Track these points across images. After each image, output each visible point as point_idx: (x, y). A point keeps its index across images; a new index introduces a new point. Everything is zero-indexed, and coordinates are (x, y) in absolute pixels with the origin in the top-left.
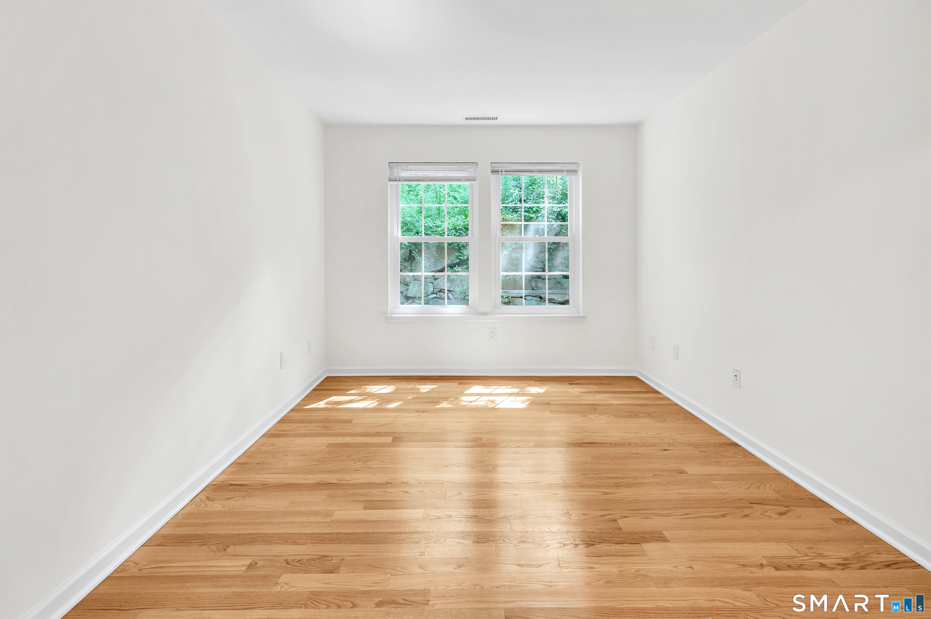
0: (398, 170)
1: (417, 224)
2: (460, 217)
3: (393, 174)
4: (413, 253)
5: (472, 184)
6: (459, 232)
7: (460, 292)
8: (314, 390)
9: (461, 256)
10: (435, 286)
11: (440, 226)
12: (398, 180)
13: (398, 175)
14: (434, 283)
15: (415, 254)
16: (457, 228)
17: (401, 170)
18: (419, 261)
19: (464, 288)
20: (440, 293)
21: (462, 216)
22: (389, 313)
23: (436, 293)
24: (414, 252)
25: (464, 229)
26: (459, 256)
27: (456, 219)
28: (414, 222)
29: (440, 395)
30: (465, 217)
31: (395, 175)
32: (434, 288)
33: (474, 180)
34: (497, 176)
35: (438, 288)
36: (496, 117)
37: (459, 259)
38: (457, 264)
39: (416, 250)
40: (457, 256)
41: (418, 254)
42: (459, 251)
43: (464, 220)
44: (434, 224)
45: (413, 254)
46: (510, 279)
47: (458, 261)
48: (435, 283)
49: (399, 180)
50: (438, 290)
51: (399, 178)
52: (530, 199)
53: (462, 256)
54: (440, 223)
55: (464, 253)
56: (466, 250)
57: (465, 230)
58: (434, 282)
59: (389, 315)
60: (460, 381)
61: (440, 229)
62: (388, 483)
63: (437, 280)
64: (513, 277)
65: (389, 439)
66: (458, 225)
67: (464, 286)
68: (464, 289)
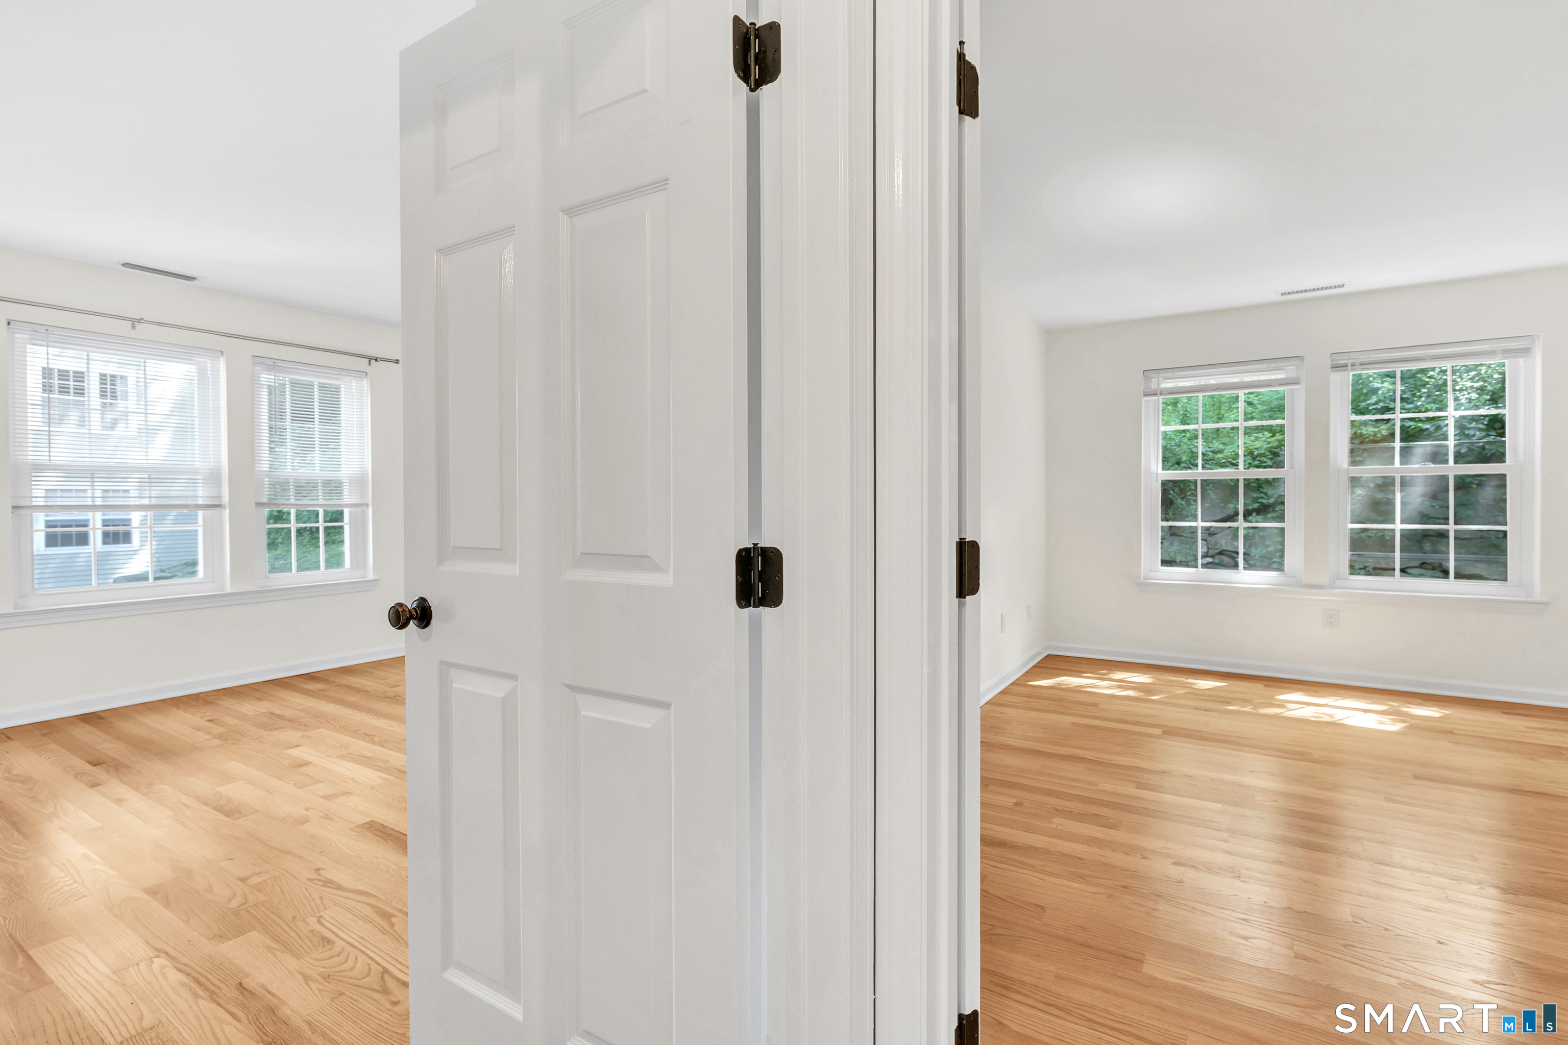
0: (1158, 380)
1: (1178, 449)
2: (1260, 435)
3: (1150, 386)
4: (1170, 494)
5: (1293, 390)
6: (1258, 459)
7: (1260, 557)
8: (1034, 667)
9: (1262, 498)
10: (1210, 545)
11: (1221, 451)
12: (1158, 394)
13: (1158, 385)
14: (1208, 541)
15: (1174, 496)
16: (1256, 453)
17: (1164, 379)
18: (1180, 506)
19: (1269, 549)
20: (1220, 556)
21: (1266, 433)
22: (1142, 578)
23: (1212, 557)
24: (1171, 492)
25: (1269, 453)
26: (1259, 498)
27: (1252, 438)
28: (1172, 446)
29: (1231, 695)
30: (1271, 435)
31: (1154, 386)
32: (1208, 548)
33: (1298, 383)
34: (1345, 373)
35: (1217, 548)
36: (1342, 284)
37: (1259, 503)
38: (1254, 510)
39: (1176, 490)
40: (1253, 498)
41: (1179, 495)
42: (1259, 490)
43: (1269, 440)
44: (1209, 448)
45: (1170, 496)
46: (1369, 537)
47: (1256, 506)
48: (1210, 541)
49: (1160, 394)
50: (1216, 551)
51: (1160, 391)
52: (1420, 397)
53: (1264, 499)
54: (1221, 447)
55: (1270, 493)
56: (1273, 487)
57: (1270, 457)
58: (1209, 539)
59: (1142, 581)
60: (1267, 683)
61: (1220, 456)
62: (1164, 772)
63: (1216, 536)
64: (1376, 533)
65: (1158, 731)
66: (1256, 449)
67: (1268, 546)
68: (1268, 552)
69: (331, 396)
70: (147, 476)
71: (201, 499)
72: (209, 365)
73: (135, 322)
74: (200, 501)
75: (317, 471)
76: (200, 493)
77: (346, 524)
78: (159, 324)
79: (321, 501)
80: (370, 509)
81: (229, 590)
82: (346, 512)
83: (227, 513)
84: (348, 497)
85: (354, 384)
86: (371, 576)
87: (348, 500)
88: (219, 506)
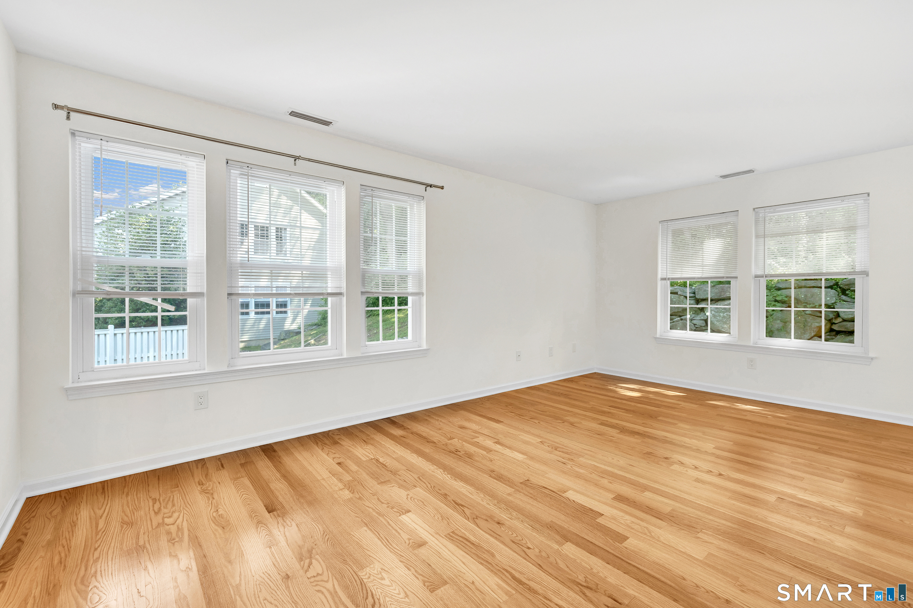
69: (402, 215)
70: (300, 272)
71: (330, 289)
72: (336, 192)
73: (296, 158)
74: (330, 291)
75: (394, 269)
76: (329, 285)
77: (410, 308)
78: (309, 160)
79: (396, 291)
80: (425, 296)
81: (345, 356)
82: (410, 299)
83: (344, 299)
84: (411, 288)
85: (415, 205)
86: (425, 347)
87: (411, 290)
88: (340, 294)
